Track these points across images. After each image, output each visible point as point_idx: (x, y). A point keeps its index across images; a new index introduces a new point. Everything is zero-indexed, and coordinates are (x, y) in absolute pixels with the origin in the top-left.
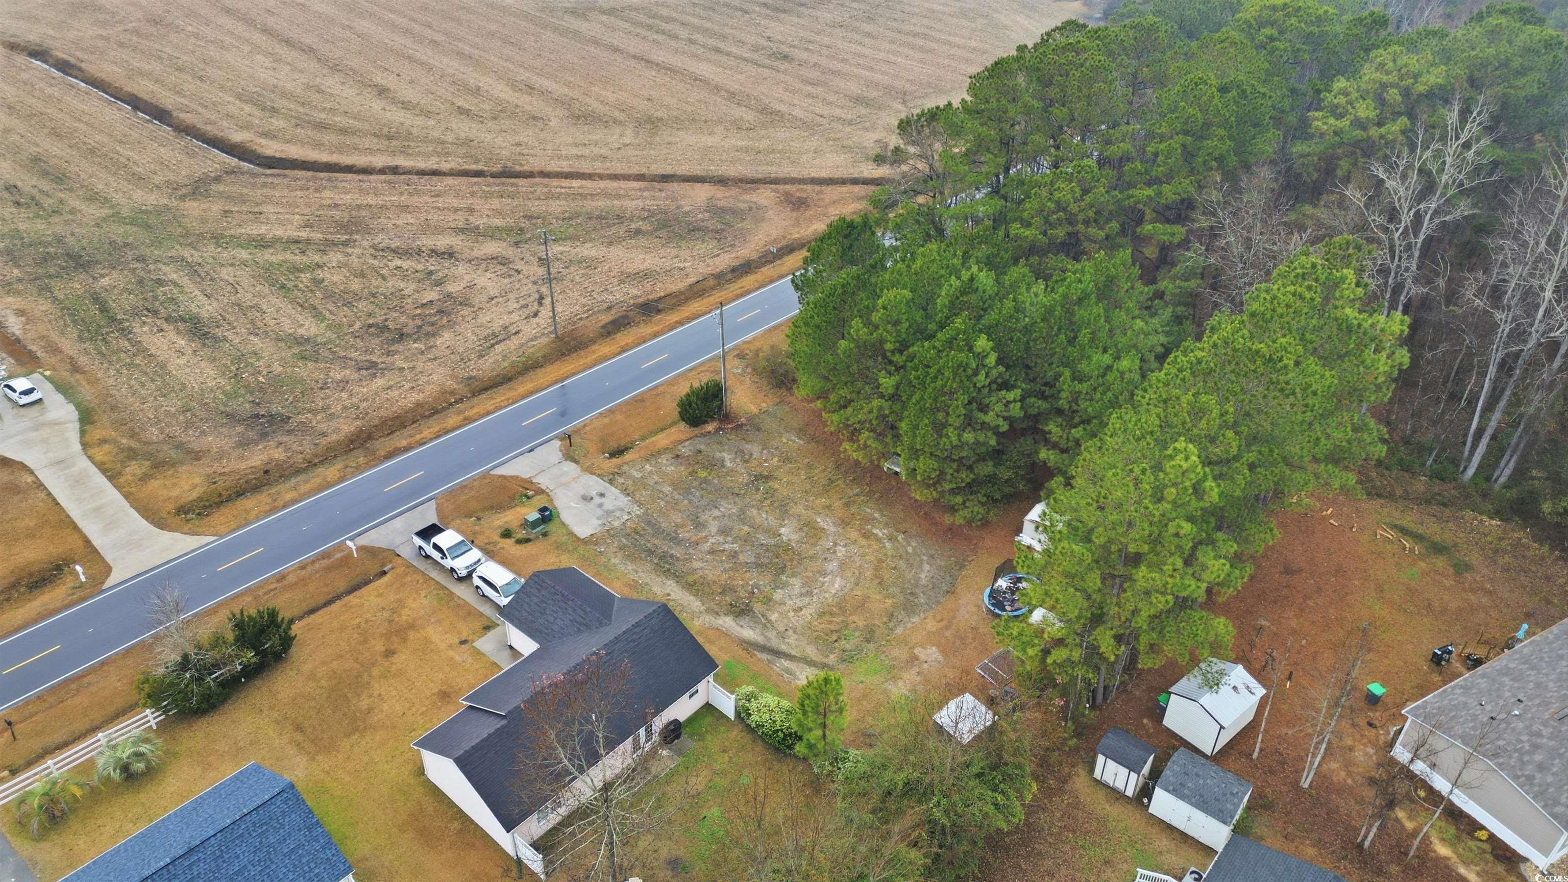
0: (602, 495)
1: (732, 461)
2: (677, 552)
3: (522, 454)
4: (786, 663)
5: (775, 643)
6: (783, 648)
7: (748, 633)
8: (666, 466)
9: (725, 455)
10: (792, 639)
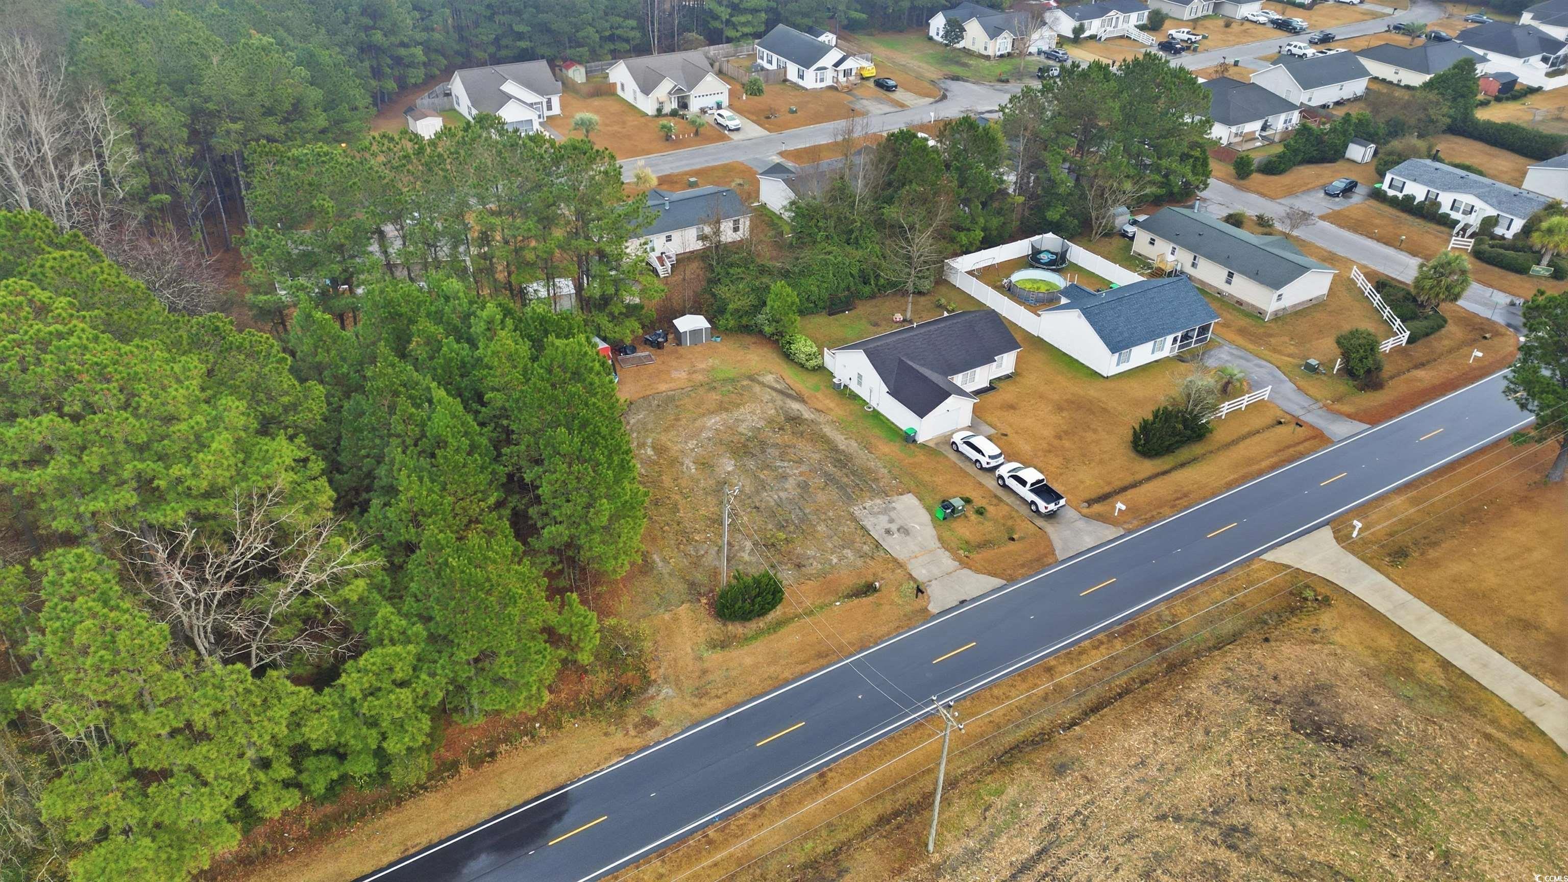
0: (888, 532)
1: (742, 549)
2: (830, 468)
3: (974, 600)
4: (778, 386)
5: (779, 398)
6: (774, 394)
7: (795, 406)
8: (814, 557)
9: (746, 557)
10: (766, 397)
